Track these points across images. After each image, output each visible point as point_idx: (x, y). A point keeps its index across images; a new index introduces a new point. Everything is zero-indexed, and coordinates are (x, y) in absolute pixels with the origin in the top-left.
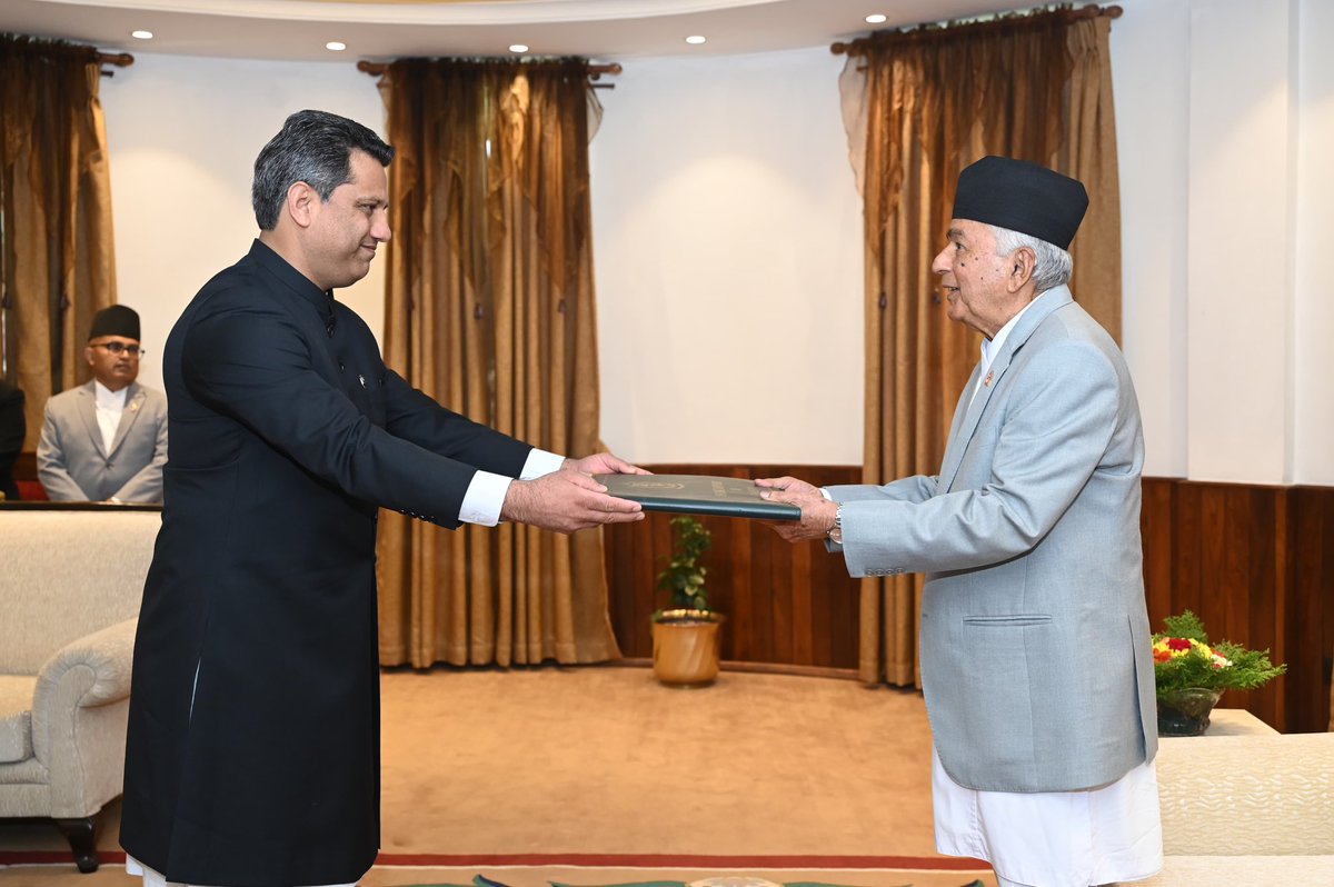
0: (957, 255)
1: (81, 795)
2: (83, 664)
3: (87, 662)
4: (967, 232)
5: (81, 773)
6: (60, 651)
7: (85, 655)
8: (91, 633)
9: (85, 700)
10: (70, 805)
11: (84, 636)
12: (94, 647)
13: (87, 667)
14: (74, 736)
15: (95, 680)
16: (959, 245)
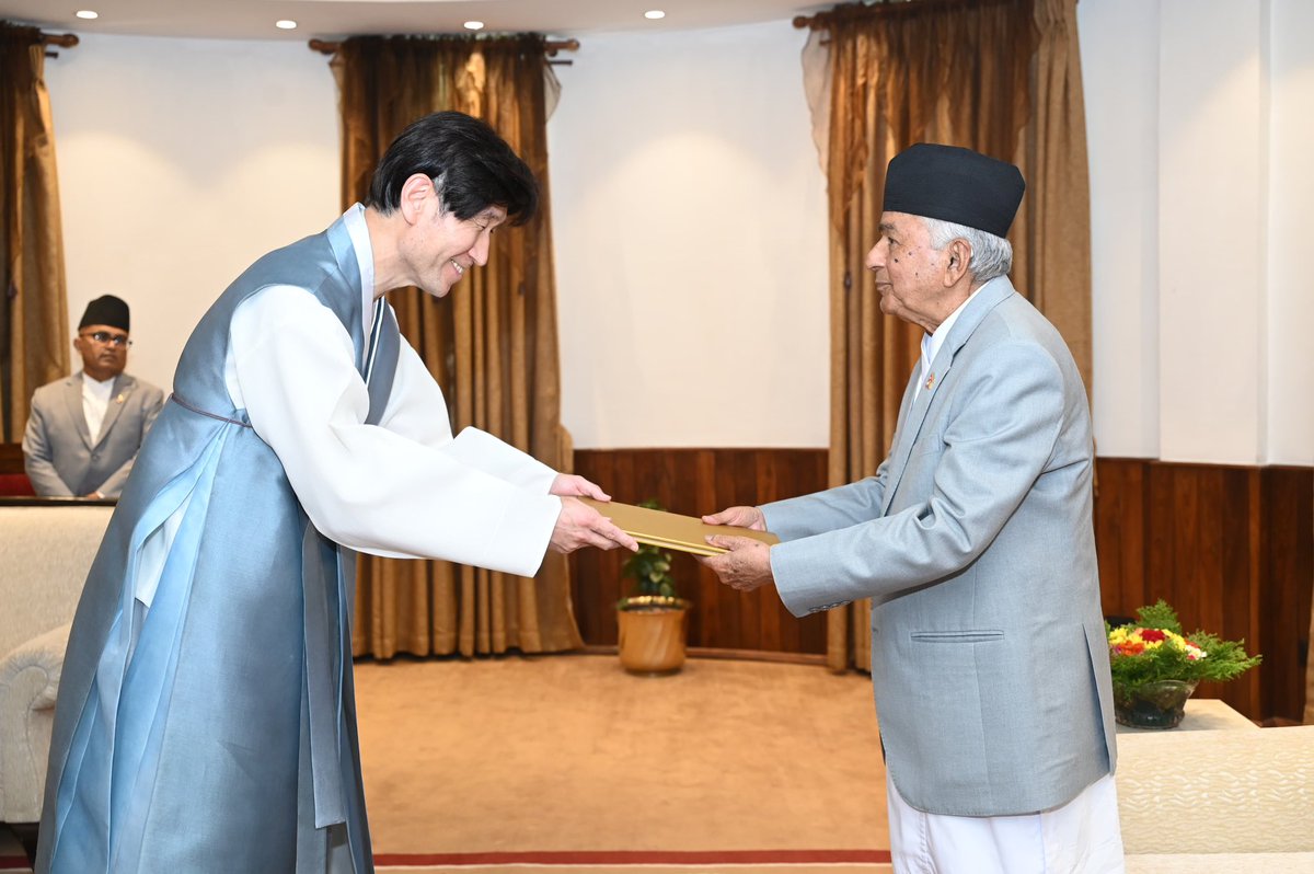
0: (891, 251)
1: (36, 800)
2: (35, 665)
3: (40, 663)
4: (898, 225)
5: (34, 777)
6: (12, 653)
7: (37, 655)
8: (44, 632)
9: (38, 702)
10: (23, 809)
11: (36, 635)
12: (46, 648)
13: (39, 669)
14: (28, 740)
15: (47, 682)
16: (892, 241)
